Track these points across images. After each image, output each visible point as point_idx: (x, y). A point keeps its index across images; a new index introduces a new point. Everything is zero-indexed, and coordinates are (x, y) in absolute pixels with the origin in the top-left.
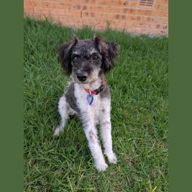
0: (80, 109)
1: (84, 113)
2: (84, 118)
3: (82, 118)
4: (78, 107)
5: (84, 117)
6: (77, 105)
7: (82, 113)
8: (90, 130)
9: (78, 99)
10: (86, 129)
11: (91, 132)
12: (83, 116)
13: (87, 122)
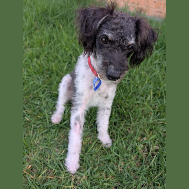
0: (77, 89)
1: (79, 94)
2: (76, 100)
3: (75, 99)
4: (75, 86)
5: (78, 99)
6: (75, 83)
7: (77, 94)
8: (78, 116)
9: (78, 76)
10: (74, 112)
11: (78, 118)
12: (76, 97)
13: (78, 105)
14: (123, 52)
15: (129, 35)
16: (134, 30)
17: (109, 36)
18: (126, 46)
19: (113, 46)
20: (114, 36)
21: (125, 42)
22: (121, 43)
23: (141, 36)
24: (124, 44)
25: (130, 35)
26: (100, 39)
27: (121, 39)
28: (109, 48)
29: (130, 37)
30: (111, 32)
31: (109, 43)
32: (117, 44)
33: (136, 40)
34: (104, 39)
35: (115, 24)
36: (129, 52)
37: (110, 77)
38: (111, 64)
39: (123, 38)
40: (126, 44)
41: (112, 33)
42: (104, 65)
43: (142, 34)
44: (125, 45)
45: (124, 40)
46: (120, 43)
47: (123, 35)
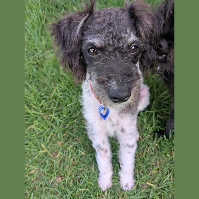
14: (123, 56)
15: (124, 31)
16: (130, 22)
17: (95, 42)
18: (125, 46)
19: (106, 53)
20: (102, 39)
21: (121, 41)
22: (116, 45)
23: (142, 26)
24: (121, 45)
25: (126, 30)
26: (87, 52)
27: (114, 40)
28: (101, 58)
29: (126, 33)
30: (96, 35)
31: (99, 52)
32: (111, 49)
33: (138, 34)
34: (92, 51)
35: (99, 23)
36: (134, 55)
37: (115, 98)
38: (111, 79)
39: (117, 37)
40: (124, 43)
41: (98, 37)
42: (101, 84)
43: (144, 23)
44: (123, 46)
45: (119, 39)
46: (114, 46)
47: (114, 33)
